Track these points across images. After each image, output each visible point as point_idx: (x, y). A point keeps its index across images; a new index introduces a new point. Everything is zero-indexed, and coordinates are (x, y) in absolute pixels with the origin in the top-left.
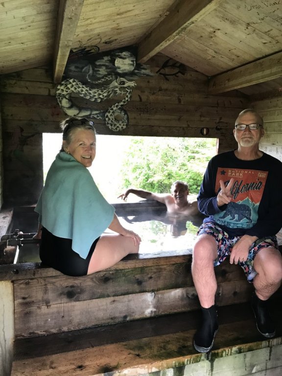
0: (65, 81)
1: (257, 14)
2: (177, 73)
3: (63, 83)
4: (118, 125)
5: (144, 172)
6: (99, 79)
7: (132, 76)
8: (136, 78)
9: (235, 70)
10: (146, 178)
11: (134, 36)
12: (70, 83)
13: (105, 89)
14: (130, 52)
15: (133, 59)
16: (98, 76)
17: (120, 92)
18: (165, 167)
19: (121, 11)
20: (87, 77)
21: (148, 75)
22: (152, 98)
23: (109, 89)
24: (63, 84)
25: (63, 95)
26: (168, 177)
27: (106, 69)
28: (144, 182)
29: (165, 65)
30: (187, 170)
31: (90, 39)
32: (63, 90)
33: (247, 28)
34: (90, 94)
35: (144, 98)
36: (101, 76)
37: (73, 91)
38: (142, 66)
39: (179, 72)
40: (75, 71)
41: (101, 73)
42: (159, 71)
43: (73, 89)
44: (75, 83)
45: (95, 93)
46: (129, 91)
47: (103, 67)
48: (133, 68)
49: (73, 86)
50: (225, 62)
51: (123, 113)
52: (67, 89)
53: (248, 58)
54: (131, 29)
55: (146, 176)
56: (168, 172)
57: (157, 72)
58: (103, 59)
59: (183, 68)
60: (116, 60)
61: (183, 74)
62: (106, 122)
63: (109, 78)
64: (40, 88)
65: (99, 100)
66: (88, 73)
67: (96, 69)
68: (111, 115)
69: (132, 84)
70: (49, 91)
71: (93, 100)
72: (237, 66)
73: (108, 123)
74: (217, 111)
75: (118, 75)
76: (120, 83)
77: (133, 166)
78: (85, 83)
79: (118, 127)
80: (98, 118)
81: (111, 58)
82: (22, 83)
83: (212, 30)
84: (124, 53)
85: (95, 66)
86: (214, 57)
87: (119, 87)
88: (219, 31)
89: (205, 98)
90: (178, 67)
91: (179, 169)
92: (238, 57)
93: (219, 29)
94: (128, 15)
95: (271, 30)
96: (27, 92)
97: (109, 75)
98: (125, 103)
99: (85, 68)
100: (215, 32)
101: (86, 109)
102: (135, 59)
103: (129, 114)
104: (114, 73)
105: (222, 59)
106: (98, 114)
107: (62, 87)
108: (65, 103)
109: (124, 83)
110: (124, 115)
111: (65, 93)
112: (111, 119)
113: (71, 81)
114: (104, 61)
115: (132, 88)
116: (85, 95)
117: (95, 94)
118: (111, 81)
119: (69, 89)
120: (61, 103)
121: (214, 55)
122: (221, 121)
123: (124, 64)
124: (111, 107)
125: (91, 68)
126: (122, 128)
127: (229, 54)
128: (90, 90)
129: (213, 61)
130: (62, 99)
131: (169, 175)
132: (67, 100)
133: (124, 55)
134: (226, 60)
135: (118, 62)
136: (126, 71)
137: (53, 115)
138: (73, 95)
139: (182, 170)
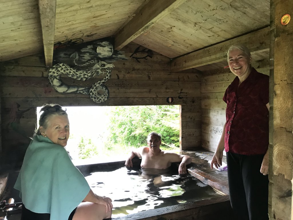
0: (56, 65)
1: (201, 17)
2: (146, 57)
3: (54, 66)
4: (100, 98)
5: (128, 127)
6: (84, 63)
7: (111, 60)
8: (114, 61)
9: (190, 54)
10: (130, 132)
11: (111, 31)
12: (60, 67)
13: (89, 71)
14: (109, 42)
15: (111, 47)
16: (83, 61)
17: (101, 72)
18: (144, 123)
19: (96, 15)
20: (74, 62)
21: (123, 59)
22: (127, 76)
23: (92, 70)
24: (54, 68)
25: (54, 76)
26: (147, 131)
27: (90, 55)
28: (128, 135)
29: (137, 51)
30: (161, 124)
31: (74, 34)
32: (54, 72)
33: (195, 26)
34: (77, 74)
35: (121, 76)
36: (85, 61)
37: (62, 73)
38: (119, 52)
39: (148, 56)
40: (64, 57)
41: (85, 58)
42: (132, 55)
43: (62, 71)
44: (64, 67)
45: (81, 73)
46: (109, 71)
47: (87, 53)
48: (112, 54)
49: (62, 69)
50: (182, 49)
51: (105, 89)
52: (57, 71)
53: (199, 46)
54: (107, 26)
55: (130, 131)
56: (147, 126)
57: (130, 57)
58: (87, 47)
59: (150, 53)
60: (98, 48)
61: (151, 57)
62: (91, 96)
63: (92, 62)
64: (34, 71)
65: (84, 79)
66: (75, 58)
67: (81, 55)
68: (95, 90)
69: (111, 66)
70: (43, 73)
71: (80, 79)
72: (191, 51)
73: (92, 97)
74: (178, 84)
75: (99, 59)
76: (101, 65)
77: (119, 123)
78: (72, 66)
79: (100, 99)
80: (84, 93)
81: (93, 46)
82: (20, 68)
83: (169, 26)
84: (104, 43)
85: (80, 53)
86: (173, 45)
87: (101, 69)
88: (174, 28)
89: (169, 74)
90: (147, 52)
91: (155, 124)
92: (191, 45)
93: (174, 26)
94: (102, 18)
95: (213, 27)
96: (23, 74)
97: (92, 59)
98: (106, 81)
99: (72, 55)
100: (171, 28)
101: (74, 86)
102: (112, 47)
103: (109, 89)
104: (97, 58)
105: (179, 47)
106: (84, 90)
107: (54, 70)
108: (56, 82)
109: (104, 65)
110: (106, 90)
111: (56, 74)
112: (95, 94)
113: (61, 65)
114: (88, 49)
115: (111, 69)
116: (73, 75)
117: (81, 75)
118: (94, 64)
119: (59, 71)
120: (52, 83)
121: (173, 44)
122: (182, 91)
123: (104, 51)
124: (94, 84)
125: (77, 55)
126: (104, 100)
127: (184, 43)
128: (77, 72)
129: (173, 48)
130: (53, 79)
131: (147, 129)
132: (58, 80)
133: (104, 44)
134: (182, 47)
135: (99, 50)
136: (106, 56)
137: (46, 92)
138: (62, 76)
139: (157, 125)
